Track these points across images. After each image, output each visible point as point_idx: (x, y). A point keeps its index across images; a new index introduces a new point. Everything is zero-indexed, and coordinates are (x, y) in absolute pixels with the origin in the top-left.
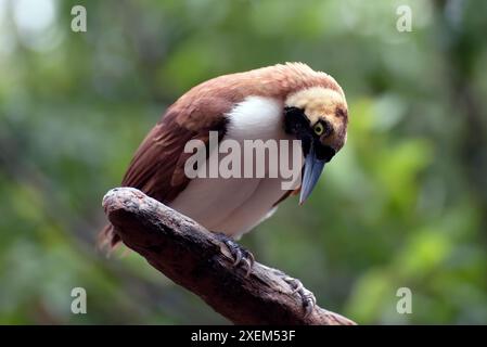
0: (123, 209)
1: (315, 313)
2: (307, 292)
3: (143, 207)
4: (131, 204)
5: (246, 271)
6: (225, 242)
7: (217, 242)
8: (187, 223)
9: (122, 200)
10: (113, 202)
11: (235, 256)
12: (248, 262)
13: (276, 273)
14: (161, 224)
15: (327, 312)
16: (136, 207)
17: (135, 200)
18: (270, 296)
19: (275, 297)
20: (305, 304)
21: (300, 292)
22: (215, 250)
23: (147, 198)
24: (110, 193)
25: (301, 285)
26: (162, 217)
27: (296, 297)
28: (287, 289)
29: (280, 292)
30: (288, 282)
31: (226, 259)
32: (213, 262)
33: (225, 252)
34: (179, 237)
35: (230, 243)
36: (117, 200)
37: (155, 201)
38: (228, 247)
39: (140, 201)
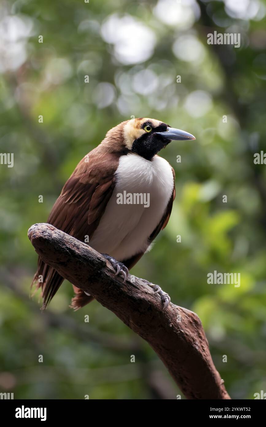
0: (41, 237)
1: (169, 307)
2: (164, 293)
3: (54, 235)
4: (47, 234)
5: (123, 279)
6: (109, 260)
7: (103, 259)
8: (84, 247)
9: (41, 231)
10: (35, 232)
11: (116, 269)
12: (125, 273)
13: (143, 281)
14: (67, 247)
15: (177, 307)
16: (50, 235)
17: (49, 231)
18: (139, 295)
19: (143, 296)
20: (163, 301)
21: (160, 293)
22: (103, 265)
23: (57, 230)
24: (33, 227)
25: (160, 289)
26: (68, 242)
27: (156, 296)
28: (151, 291)
29: (146, 293)
30: (152, 287)
31: (110, 271)
32: (101, 273)
33: (109, 266)
34: (79, 256)
35: (112, 260)
36: (37, 231)
37: (62, 232)
38: (111, 263)
39: (53, 232)
